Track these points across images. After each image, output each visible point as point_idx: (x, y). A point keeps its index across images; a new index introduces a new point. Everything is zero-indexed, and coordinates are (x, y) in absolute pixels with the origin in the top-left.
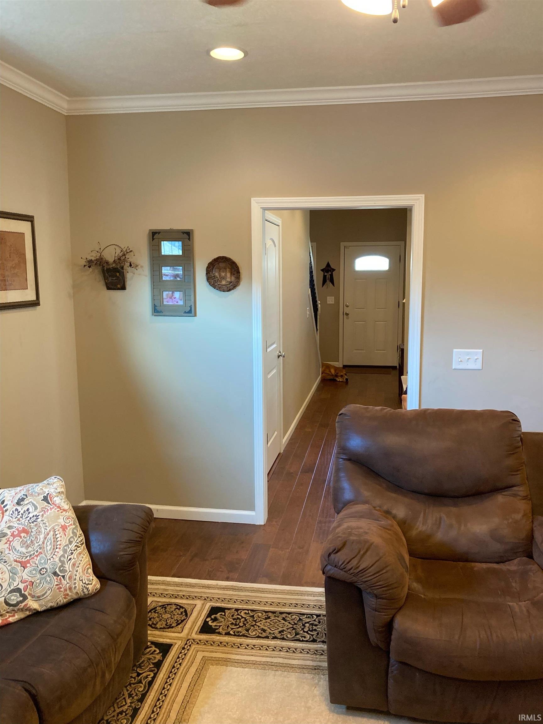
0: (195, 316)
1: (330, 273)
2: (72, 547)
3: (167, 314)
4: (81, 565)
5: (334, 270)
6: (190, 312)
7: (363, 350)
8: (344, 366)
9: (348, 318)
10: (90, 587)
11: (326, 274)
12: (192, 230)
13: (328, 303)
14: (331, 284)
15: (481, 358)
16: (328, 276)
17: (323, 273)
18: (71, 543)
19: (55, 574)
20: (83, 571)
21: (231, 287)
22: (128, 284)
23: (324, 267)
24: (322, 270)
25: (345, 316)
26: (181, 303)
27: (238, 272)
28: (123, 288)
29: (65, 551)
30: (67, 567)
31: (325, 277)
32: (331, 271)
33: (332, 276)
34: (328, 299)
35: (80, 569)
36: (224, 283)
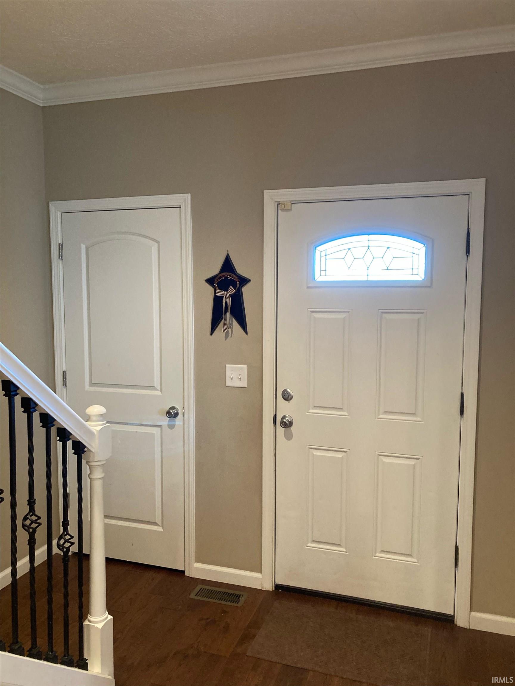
1: (232, 291)
5: (244, 281)
7: (339, 545)
8: (278, 587)
9: (289, 437)
11: (220, 293)
13: (229, 383)
14: (236, 325)
16: (227, 296)
17: (211, 289)
23: (215, 270)
24: (210, 281)
25: (281, 430)
31: (217, 301)
32: (234, 284)
33: (238, 299)
34: (228, 373)
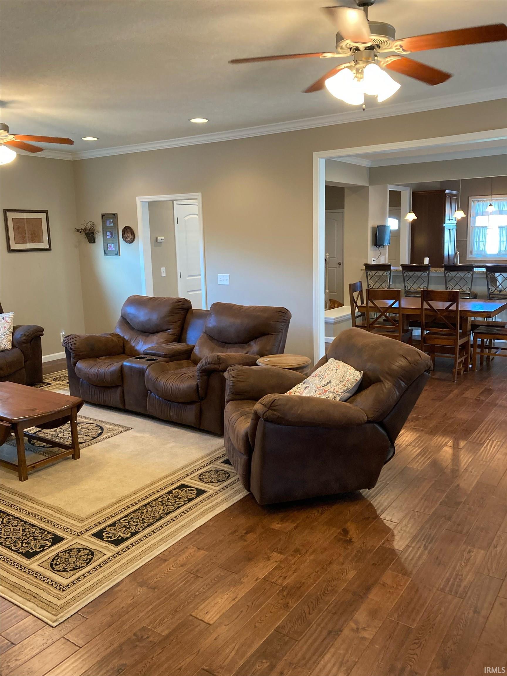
0: (120, 255)
2: (5, 334)
3: (110, 255)
6: (117, 254)
10: (7, 347)
12: (117, 214)
15: (228, 278)
18: (5, 332)
21: (132, 241)
22: (96, 240)
26: (114, 249)
27: (134, 233)
28: (94, 242)
29: (2, 334)
30: (1, 339)
36: (129, 239)
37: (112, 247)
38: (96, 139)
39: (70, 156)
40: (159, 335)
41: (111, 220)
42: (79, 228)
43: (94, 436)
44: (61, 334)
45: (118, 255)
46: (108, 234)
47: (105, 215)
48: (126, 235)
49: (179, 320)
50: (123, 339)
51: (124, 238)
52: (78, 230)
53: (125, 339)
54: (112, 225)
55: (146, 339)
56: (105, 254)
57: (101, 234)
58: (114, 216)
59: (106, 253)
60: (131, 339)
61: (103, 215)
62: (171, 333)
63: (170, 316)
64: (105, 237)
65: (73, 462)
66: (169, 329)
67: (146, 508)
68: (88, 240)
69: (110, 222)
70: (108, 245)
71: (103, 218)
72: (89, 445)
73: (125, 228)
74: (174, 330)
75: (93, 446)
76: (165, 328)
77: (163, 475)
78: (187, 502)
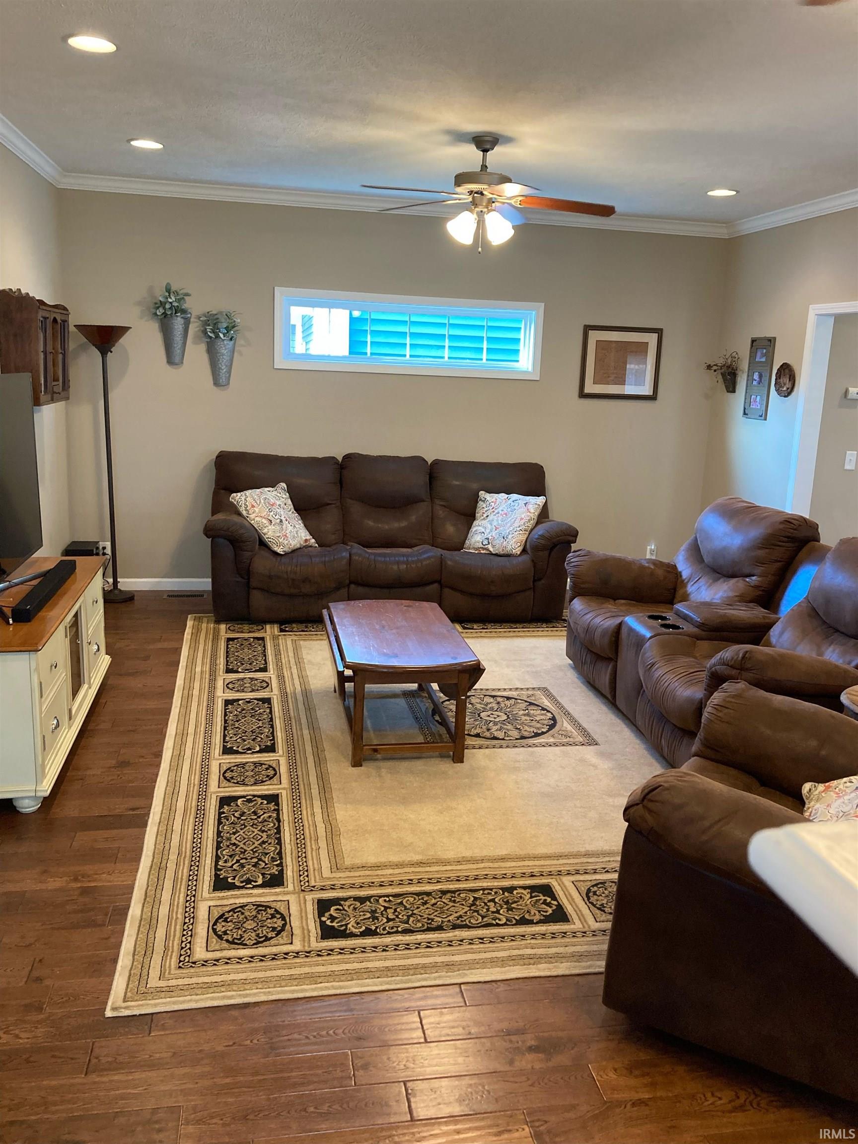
0: (765, 419)
2: (518, 529)
3: (751, 416)
4: (517, 538)
6: (761, 416)
10: (514, 551)
12: (775, 338)
18: (519, 527)
19: (504, 538)
20: (515, 542)
21: (789, 394)
26: (759, 407)
27: (794, 378)
28: (733, 391)
29: (514, 529)
30: (510, 537)
35: (514, 540)
36: (785, 389)
37: (757, 403)
38: (734, 193)
39: (725, 231)
40: (734, 580)
41: (765, 351)
42: (712, 364)
43: (526, 734)
44: (649, 547)
45: (763, 418)
46: (756, 376)
47: (756, 340)
48: (781, 380)
49: (780, 561)
50: (678, 575)
51: (778, 386)
52: (709, 367)
53: (681, 576)
54: (763, 360)
55: (710, 585)
56: (745, 414)
57: (745, 376)
58: (771, 342)
59: (746, 412)
60: (690, 579)
61: (753, 341)
62: (757, 583)
63: (760, 548)
64: (750, 382)
65: (447, 766)
66: (753, 576)
67: (441, 898)
68: (726, 387)
69: (762, 353)
70: (753, 397)
71: (752, 346)
72: (501, 747)
73: (782, 366)
74: (759, 579)
75: (508, 749)
76: (747, 570)
77: (542, 851)
78: (514, 922)
